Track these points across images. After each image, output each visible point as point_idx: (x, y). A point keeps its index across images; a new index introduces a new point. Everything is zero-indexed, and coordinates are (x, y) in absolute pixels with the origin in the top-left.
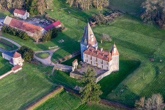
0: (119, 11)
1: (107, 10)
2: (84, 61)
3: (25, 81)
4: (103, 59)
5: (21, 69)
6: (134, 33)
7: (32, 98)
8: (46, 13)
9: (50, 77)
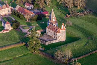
0: (91, 11)
1: (84, 9)
2: (47, 33)
3: (6, 37)
4: (55, 31)
5: (8, 31)
6: (90, 24)
7: (4, 45)
8: (44, 7)
9: (22, 38)
